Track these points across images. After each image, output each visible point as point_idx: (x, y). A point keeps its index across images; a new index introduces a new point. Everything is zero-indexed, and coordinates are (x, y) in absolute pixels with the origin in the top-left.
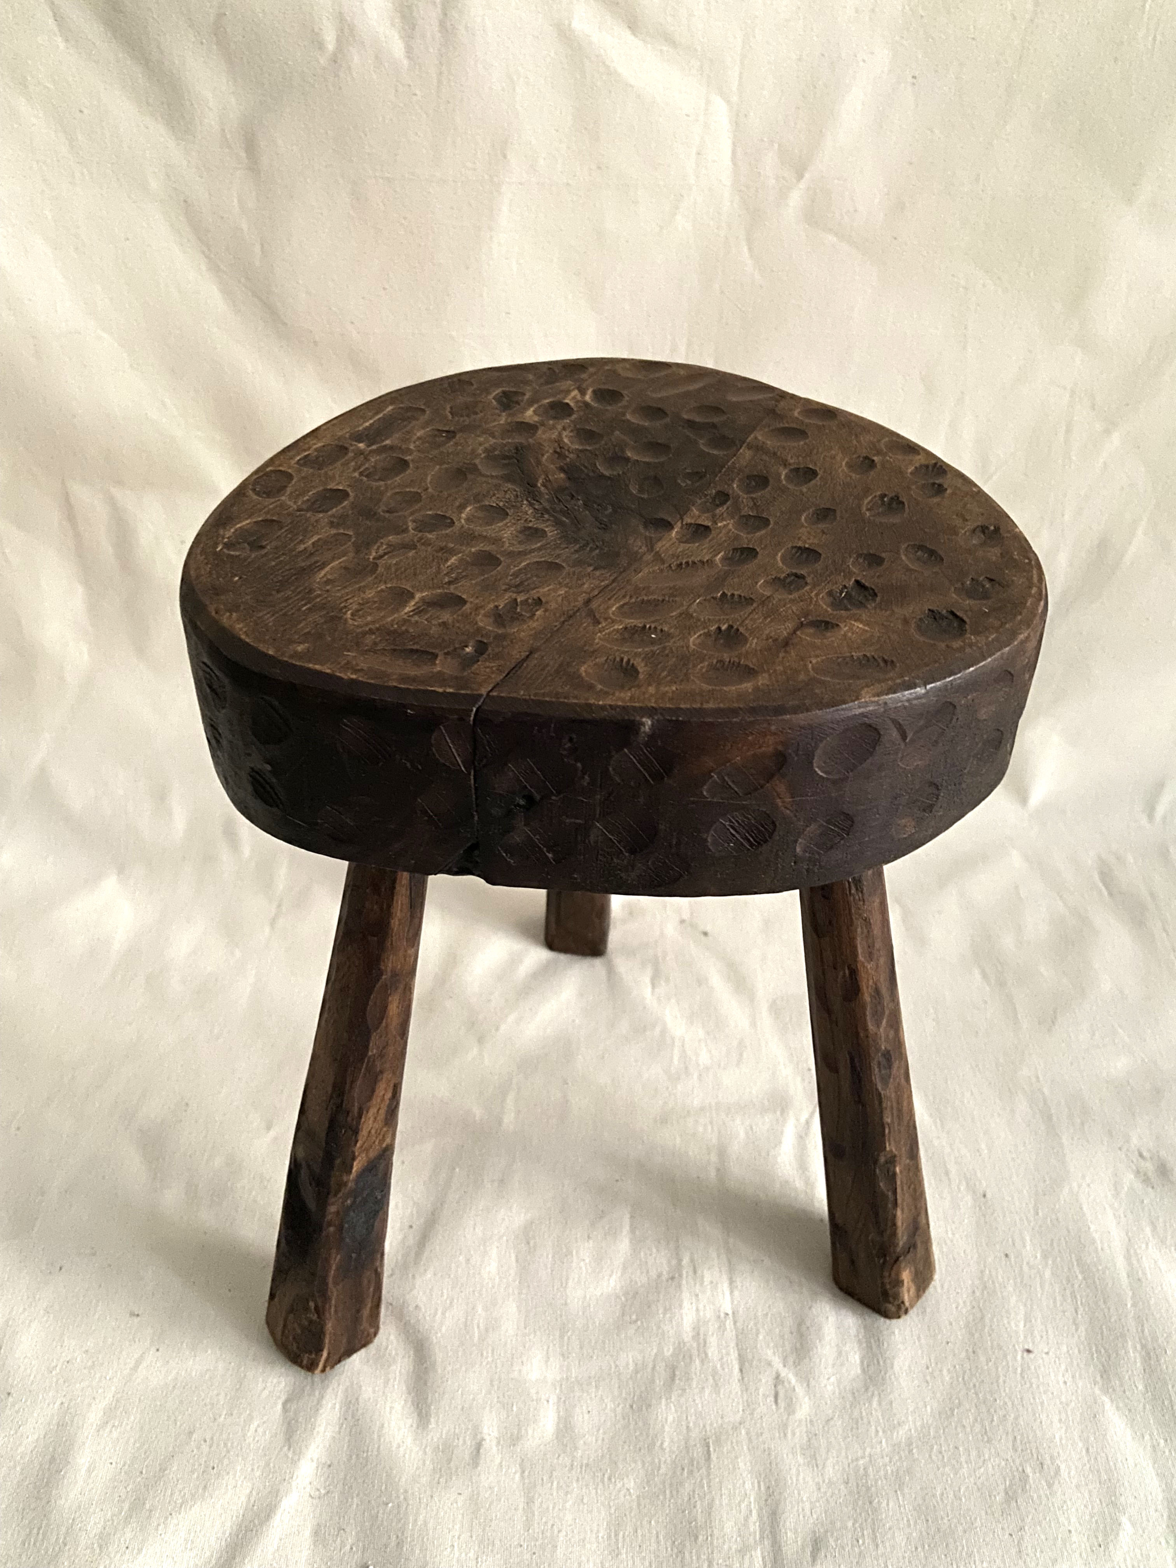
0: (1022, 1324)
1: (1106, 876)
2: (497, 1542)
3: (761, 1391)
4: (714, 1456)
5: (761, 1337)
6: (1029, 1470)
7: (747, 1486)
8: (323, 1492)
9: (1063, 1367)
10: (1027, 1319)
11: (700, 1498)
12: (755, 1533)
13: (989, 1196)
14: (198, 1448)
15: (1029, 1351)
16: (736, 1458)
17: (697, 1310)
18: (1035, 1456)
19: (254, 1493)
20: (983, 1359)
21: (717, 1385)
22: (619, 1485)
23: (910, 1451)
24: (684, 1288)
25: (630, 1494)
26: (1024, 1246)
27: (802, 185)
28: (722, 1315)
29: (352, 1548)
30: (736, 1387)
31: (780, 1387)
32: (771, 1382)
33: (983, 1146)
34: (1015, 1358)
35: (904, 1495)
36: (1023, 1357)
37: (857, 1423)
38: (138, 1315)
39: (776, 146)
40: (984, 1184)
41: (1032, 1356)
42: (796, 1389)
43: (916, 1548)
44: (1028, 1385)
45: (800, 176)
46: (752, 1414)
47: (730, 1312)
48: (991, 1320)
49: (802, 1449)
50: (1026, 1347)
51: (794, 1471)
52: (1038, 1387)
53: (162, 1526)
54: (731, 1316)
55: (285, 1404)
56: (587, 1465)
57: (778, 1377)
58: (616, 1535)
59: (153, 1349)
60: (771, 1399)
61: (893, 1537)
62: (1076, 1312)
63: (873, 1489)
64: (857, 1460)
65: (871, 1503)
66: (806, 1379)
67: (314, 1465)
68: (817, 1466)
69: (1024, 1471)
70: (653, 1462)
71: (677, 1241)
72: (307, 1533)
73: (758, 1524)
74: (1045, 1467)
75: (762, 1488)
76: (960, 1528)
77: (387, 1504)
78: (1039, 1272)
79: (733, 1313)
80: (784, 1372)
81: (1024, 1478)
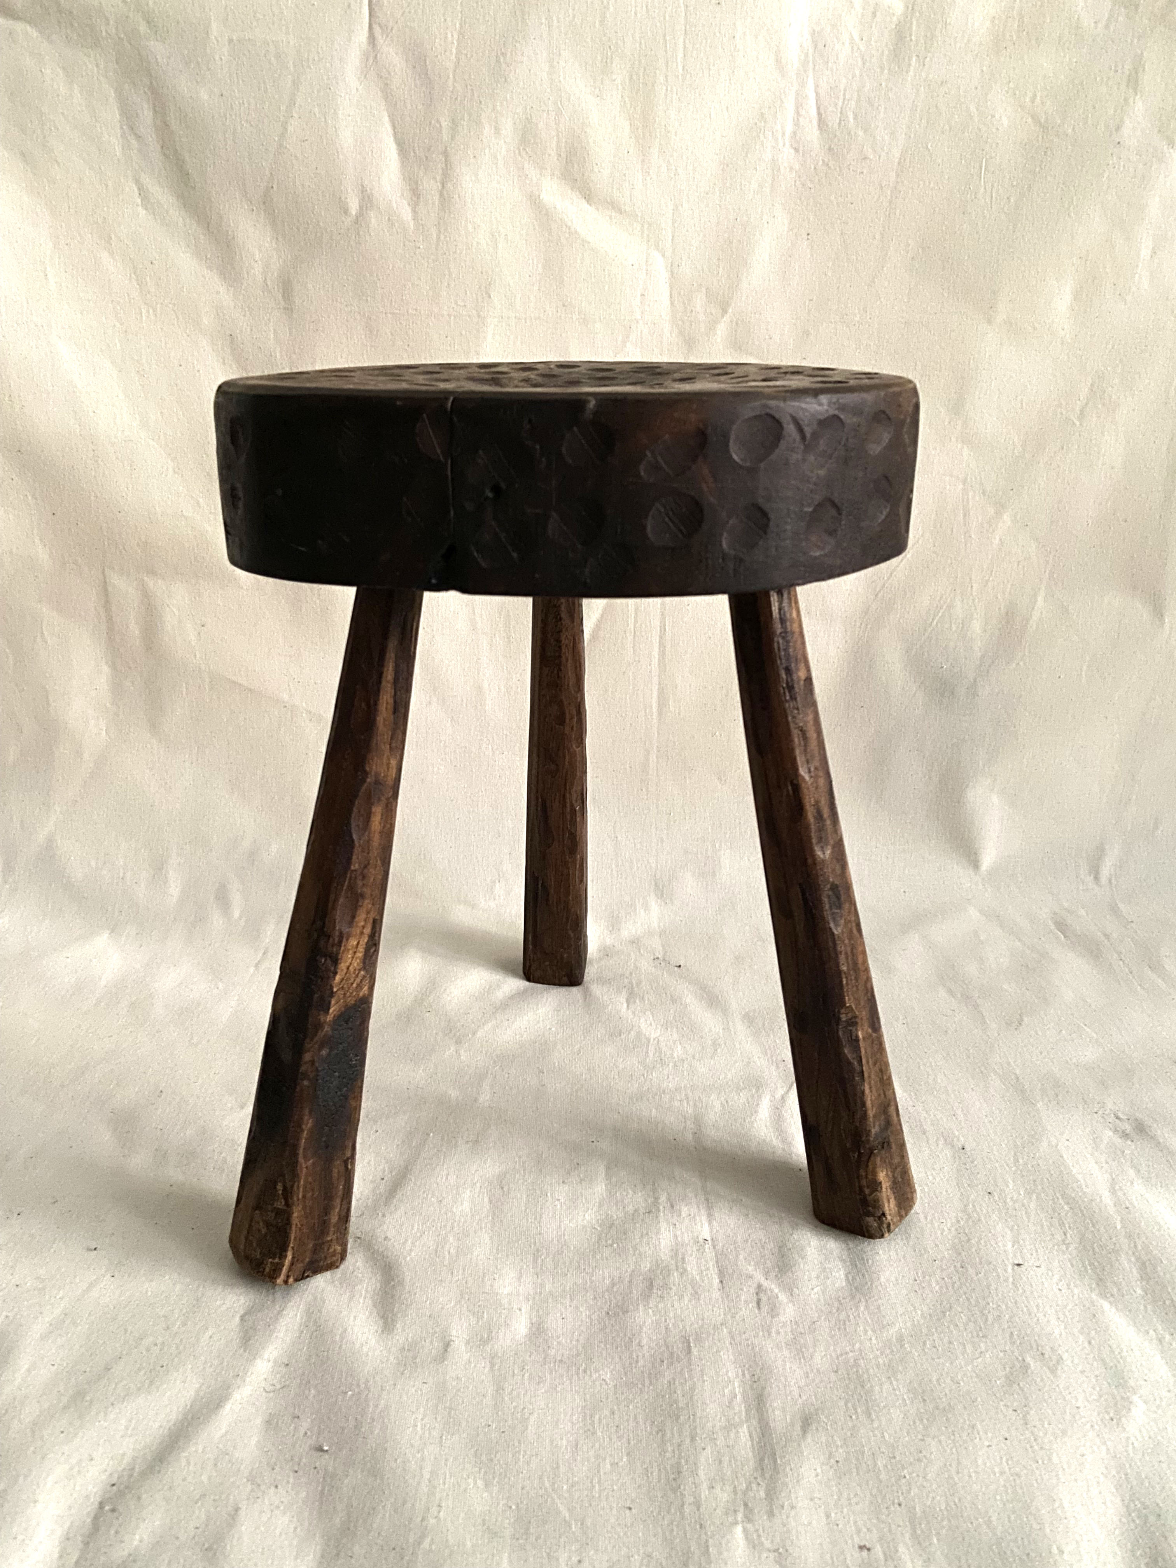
0: (1010, 1245)
1: (1061, 926)
2: (464, 1424)
3: (743, 1298)
4: (695, 1351)
5: (741, 1257)
6: (1028, 1359)
7: (730, 1374)
8: (278, 1386)
9: (1056, 1277)
10: (1015, 1242)
11: (681, 1384)
12: (740, 1412)
13: (968, 1148)
14: (148, 1350)
15: (1019, 1265)
16: (718, 1351)
17: (675, 1236)
18: (1034, 1346)
19: (204, 1388)
20: (971, 1271)
21: (696, 1293)
22: (595, 1376)
23: (902, 1346)
24: (661, 1219)
25: (606, 1384)
26: (1008, 1186)
27: (726, 318)
28: (701, 1241)
29: (306, 1433)
30: (716, 1294)
31: (761, 1295)
32: (752, 1290)
33: (959, 1112)
34: (1006, 1271)
35: (897, 1380)
36: (1013, 1269)
37: (845, 1324)
38: (95, 1249)
39: (704, 290)
40: (962, 1139)
41: (1023, 1268)
42: (779, 1295)
43: (914, 1422)
44: (1021, 1291)
45: (725, 311)
46: (733, 1317)
47: (709, 1239)
48: (979, 1242)
49: (787, 1344)
50: (1016, 1262)
51: (779, 1362)
52: (1032, 1292)
53: (102, 1414)
54: (710, 1241)
55: (242, 1318)
56: (561, 1361)
57: (759, 1286)
58: (591, 1416)
59: (108, 1276)
60: (755, 1304)
61: (889, 1413)
62: (1065, 1235)
63: (866, 1376)
64: (847, 1353)
65: (863, 1386)
66: (790, 1290)
67: (271, 1364)
68: (803, 1357)
69: (1024, 1360)
70: (631, 1357)
71: (654, 1185)
72: (259, 1421)
73: (743, 1406)
74: (1047, 1356)
75: (747, 1376)
76: (960, 1407)
77: (346, 1393)
78: (1023, 1205)
79: (712, 1239)
80: (765, 1284)
81: (1025, 1367)
